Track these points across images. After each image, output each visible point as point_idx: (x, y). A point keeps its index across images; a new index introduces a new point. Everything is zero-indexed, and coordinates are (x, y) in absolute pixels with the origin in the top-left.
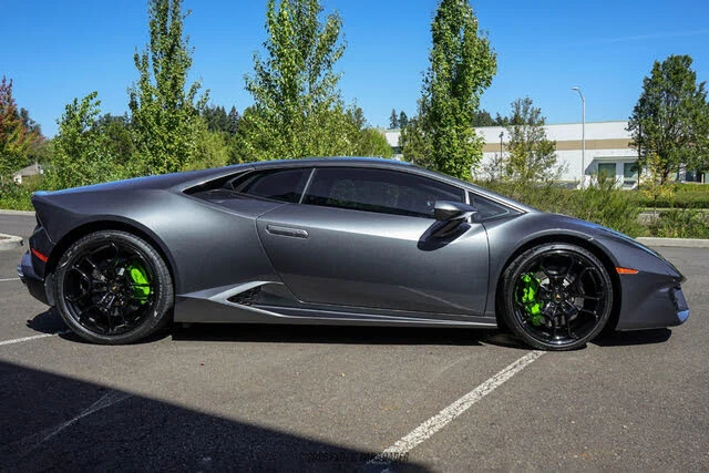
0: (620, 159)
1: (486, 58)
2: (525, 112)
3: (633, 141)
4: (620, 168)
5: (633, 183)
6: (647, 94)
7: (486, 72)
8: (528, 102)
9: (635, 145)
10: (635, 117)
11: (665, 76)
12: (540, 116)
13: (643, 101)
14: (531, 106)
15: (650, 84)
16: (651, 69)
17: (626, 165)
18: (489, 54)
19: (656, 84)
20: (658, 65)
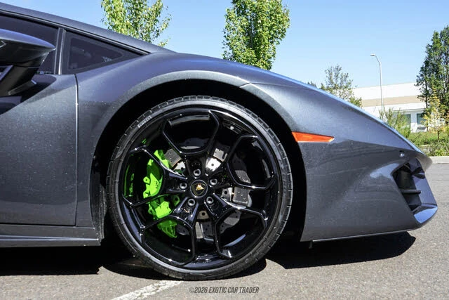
0: (413, 111)
1: (278, 13)
2: (337, 76)
3: (421, 94)
4: (414, 117)
5: (424, 129)
6: (430, 57)
7: (281, 26)
8: (338, 69)
9: (423, 96)
10: (422, 75)
11: (443, 43)
12: (348, 79)
13: (427, 63)
14: (341, 72)
15: (431, 49)
16: (431, 38)
17: (418, 114)
18: (282, 10)
19: (435, 49)
20: (437, 34)
